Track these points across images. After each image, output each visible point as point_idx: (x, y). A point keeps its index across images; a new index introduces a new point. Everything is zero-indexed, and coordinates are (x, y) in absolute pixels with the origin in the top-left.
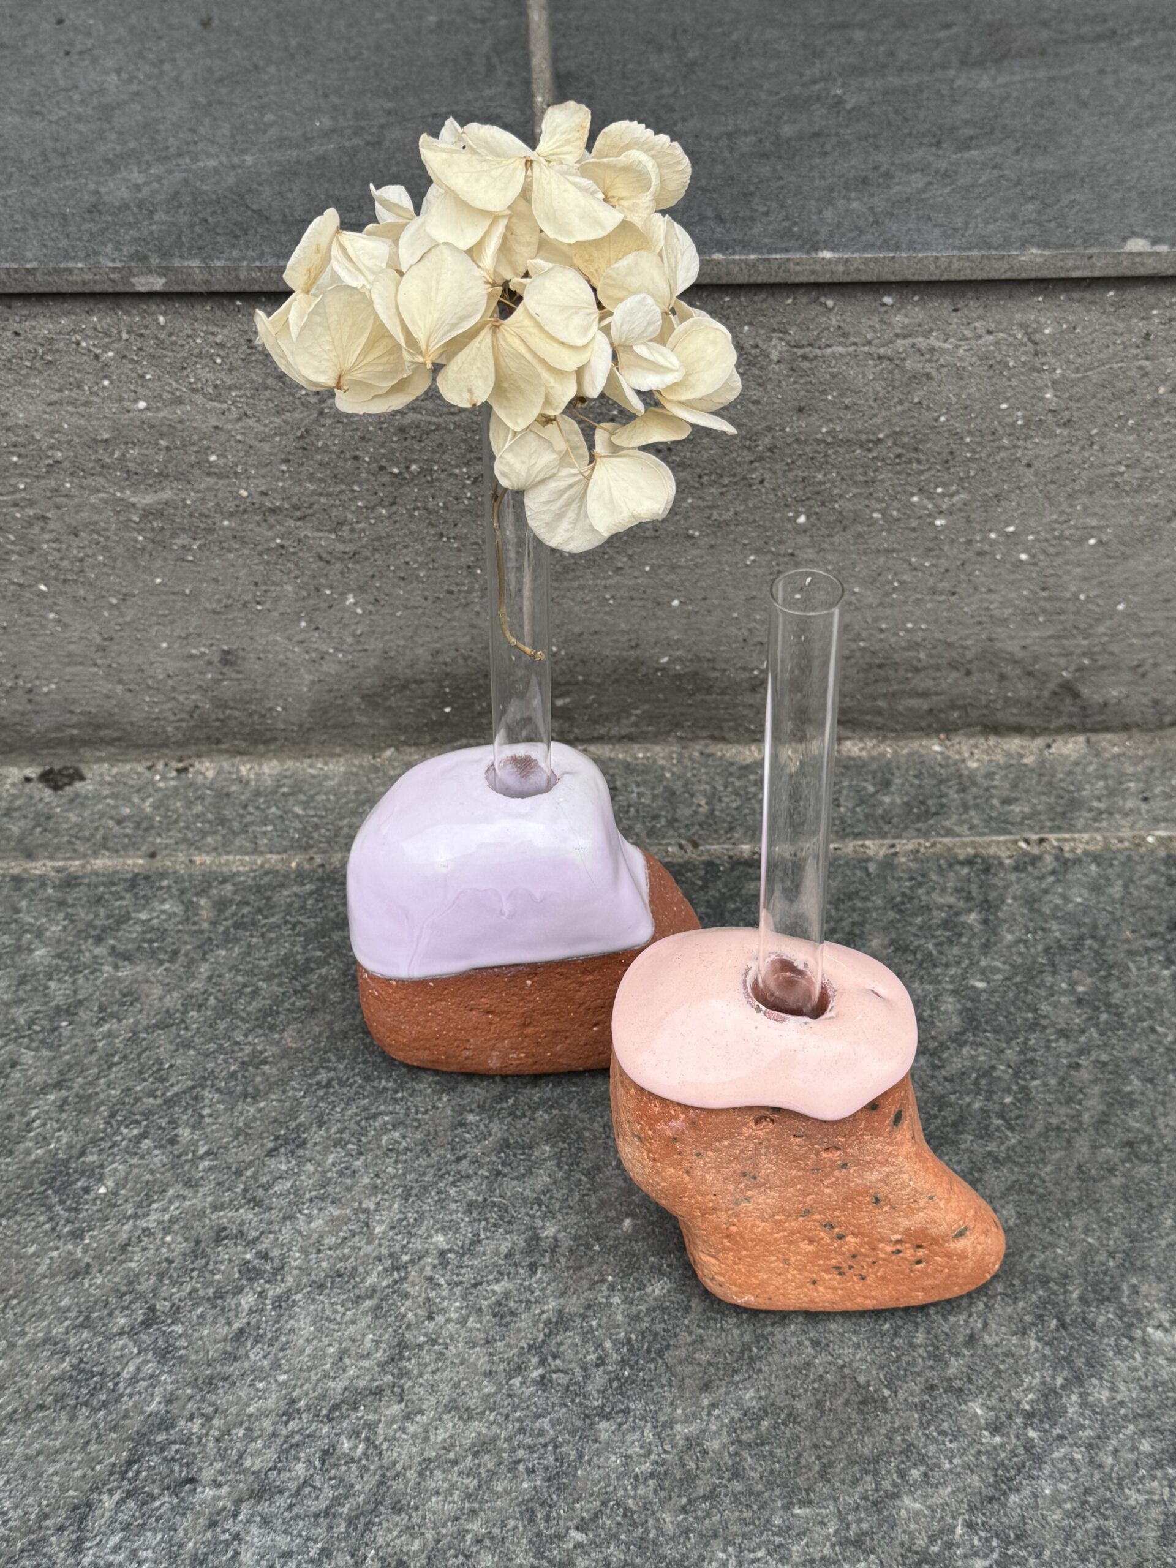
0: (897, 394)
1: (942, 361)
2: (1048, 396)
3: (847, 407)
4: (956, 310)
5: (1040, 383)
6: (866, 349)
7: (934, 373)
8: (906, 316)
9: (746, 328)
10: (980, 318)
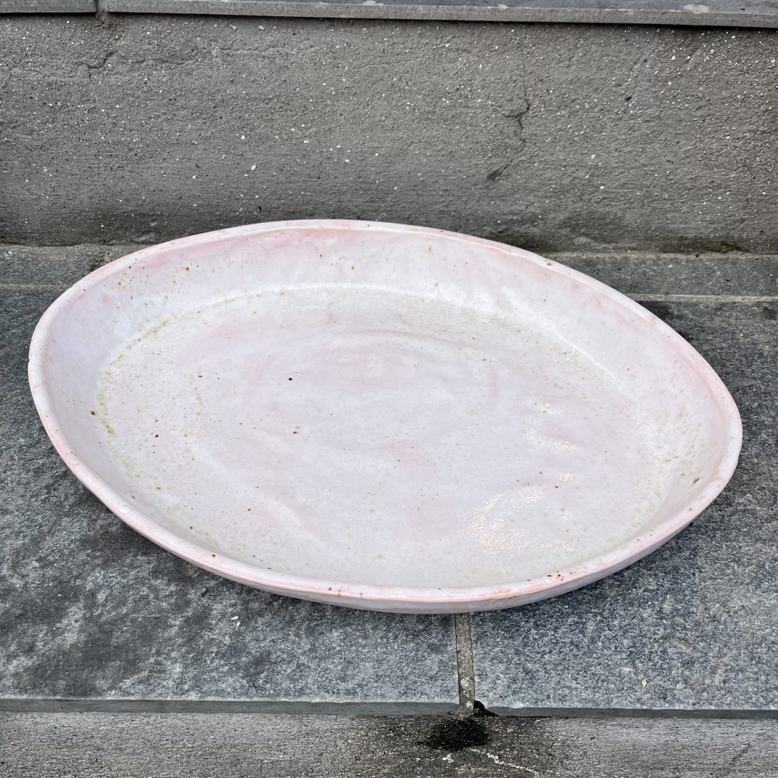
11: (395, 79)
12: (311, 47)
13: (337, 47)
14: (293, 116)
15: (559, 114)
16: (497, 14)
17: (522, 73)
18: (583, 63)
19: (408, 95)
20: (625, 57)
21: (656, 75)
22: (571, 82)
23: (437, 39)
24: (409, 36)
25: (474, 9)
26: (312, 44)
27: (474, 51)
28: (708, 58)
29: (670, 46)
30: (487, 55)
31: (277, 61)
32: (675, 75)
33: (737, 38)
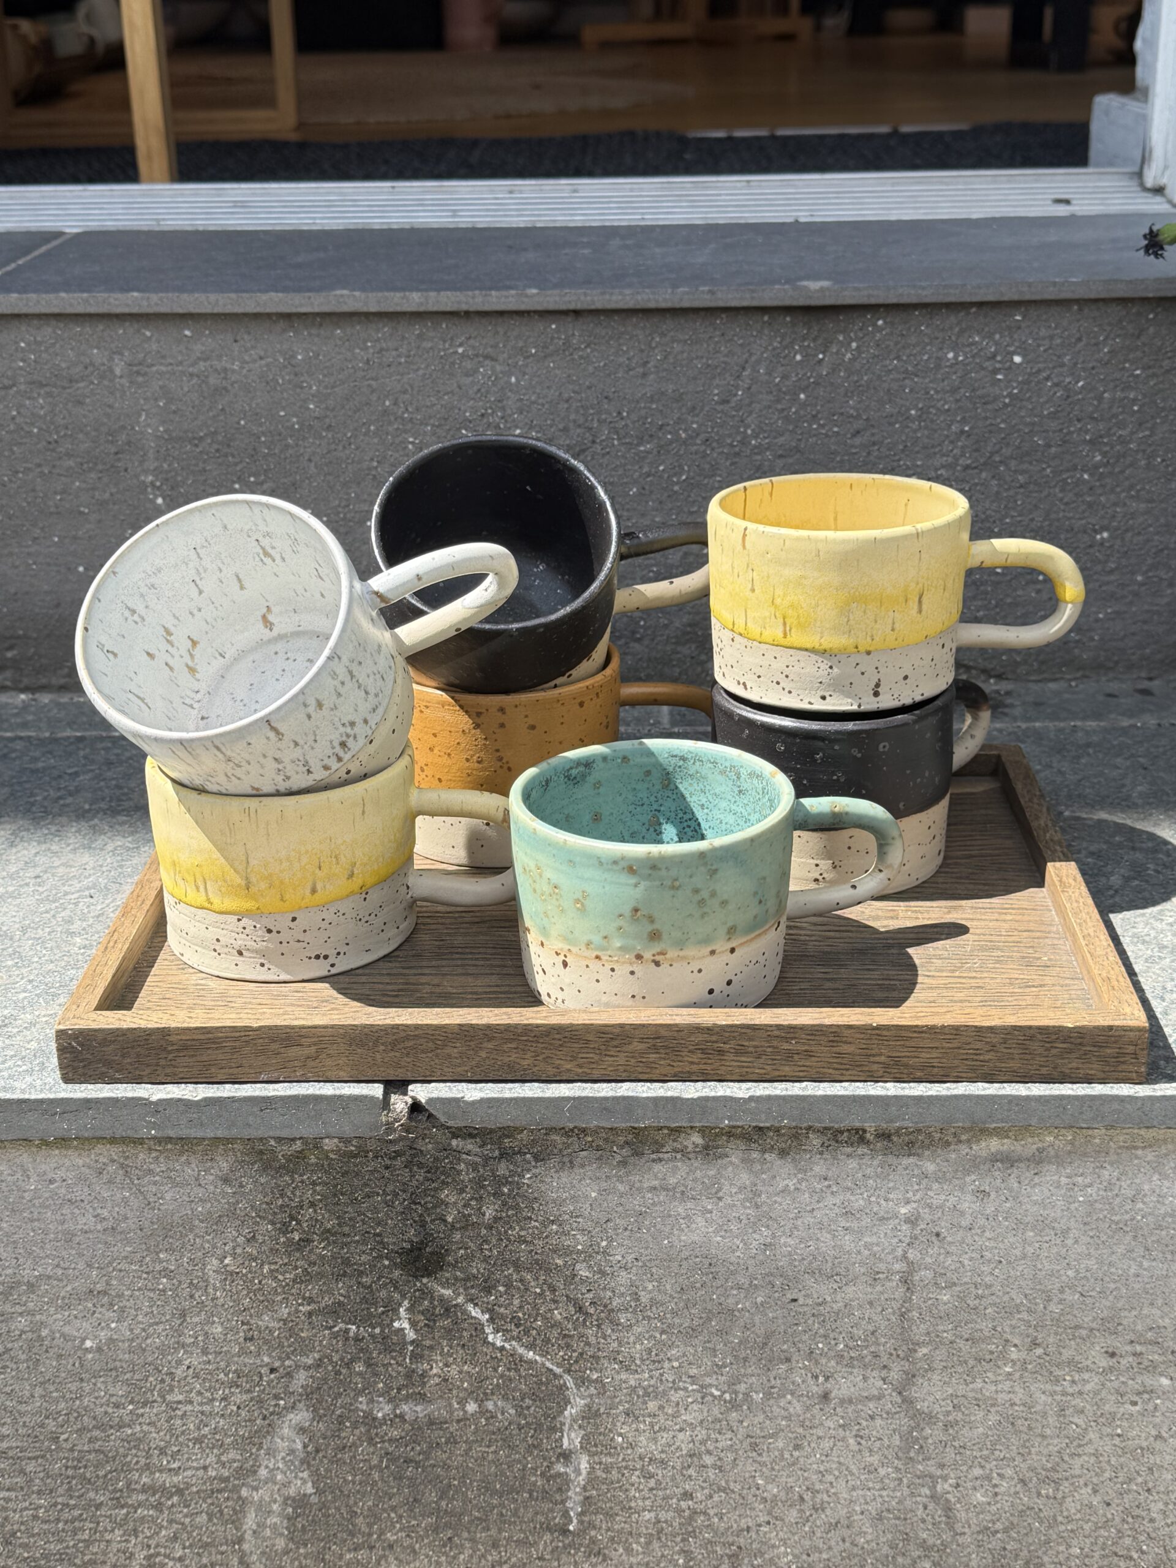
0: (207, 402)
1: (233, 379)
2: (312, 406)
3: (175, 412)
4: (236, 341)
5: (302, 396)
6: (180, 368)
7: (229, 388)
8: (203, 345)
9: (95, 351)
10: (253, 347)
11: (387, 403)
12: (261, 358)
13: (300, 357)
14: (236, 464)
15: (642, 448)
16: (525, 300)
17: (577, 388)
18: (666, 370)
19: (409, 426)
20: (726, 359)
21: (777, 385)
22: (652, 399)
23: (445, 341)
24: (403, 338)
25: (490, 295)
26: (262, 353)
27: (501, 358)
28: (849, 356)
29: (788, 340)
30: (520, 363)
31: (212, 381)
32: (806, 383)
33: (885, 322)
